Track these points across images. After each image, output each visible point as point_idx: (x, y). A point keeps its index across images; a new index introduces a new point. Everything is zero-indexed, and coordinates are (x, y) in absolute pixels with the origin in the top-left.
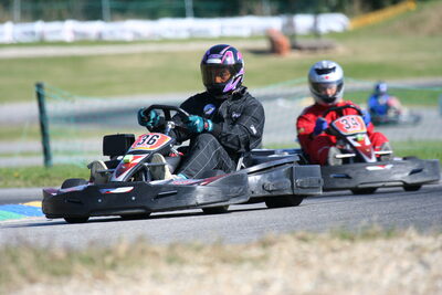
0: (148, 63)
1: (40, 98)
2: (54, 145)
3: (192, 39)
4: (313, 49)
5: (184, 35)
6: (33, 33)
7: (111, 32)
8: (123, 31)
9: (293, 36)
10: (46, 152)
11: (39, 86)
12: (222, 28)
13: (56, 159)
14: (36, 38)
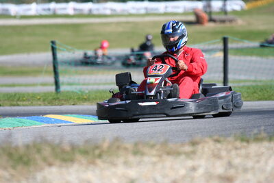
0: (120, 29)
1: (53, 49)
2: (61, 79)
3: (147, 14)
4: (223, 21)
5: (143, 12)
6: (49, 9)
7: (98, 9)
8: (105, 9)
9: (210, 13)
10: (57, 83)
11: (53, 42)
12: (166, 7)
13: (63, 88)
14: (51, 13)
